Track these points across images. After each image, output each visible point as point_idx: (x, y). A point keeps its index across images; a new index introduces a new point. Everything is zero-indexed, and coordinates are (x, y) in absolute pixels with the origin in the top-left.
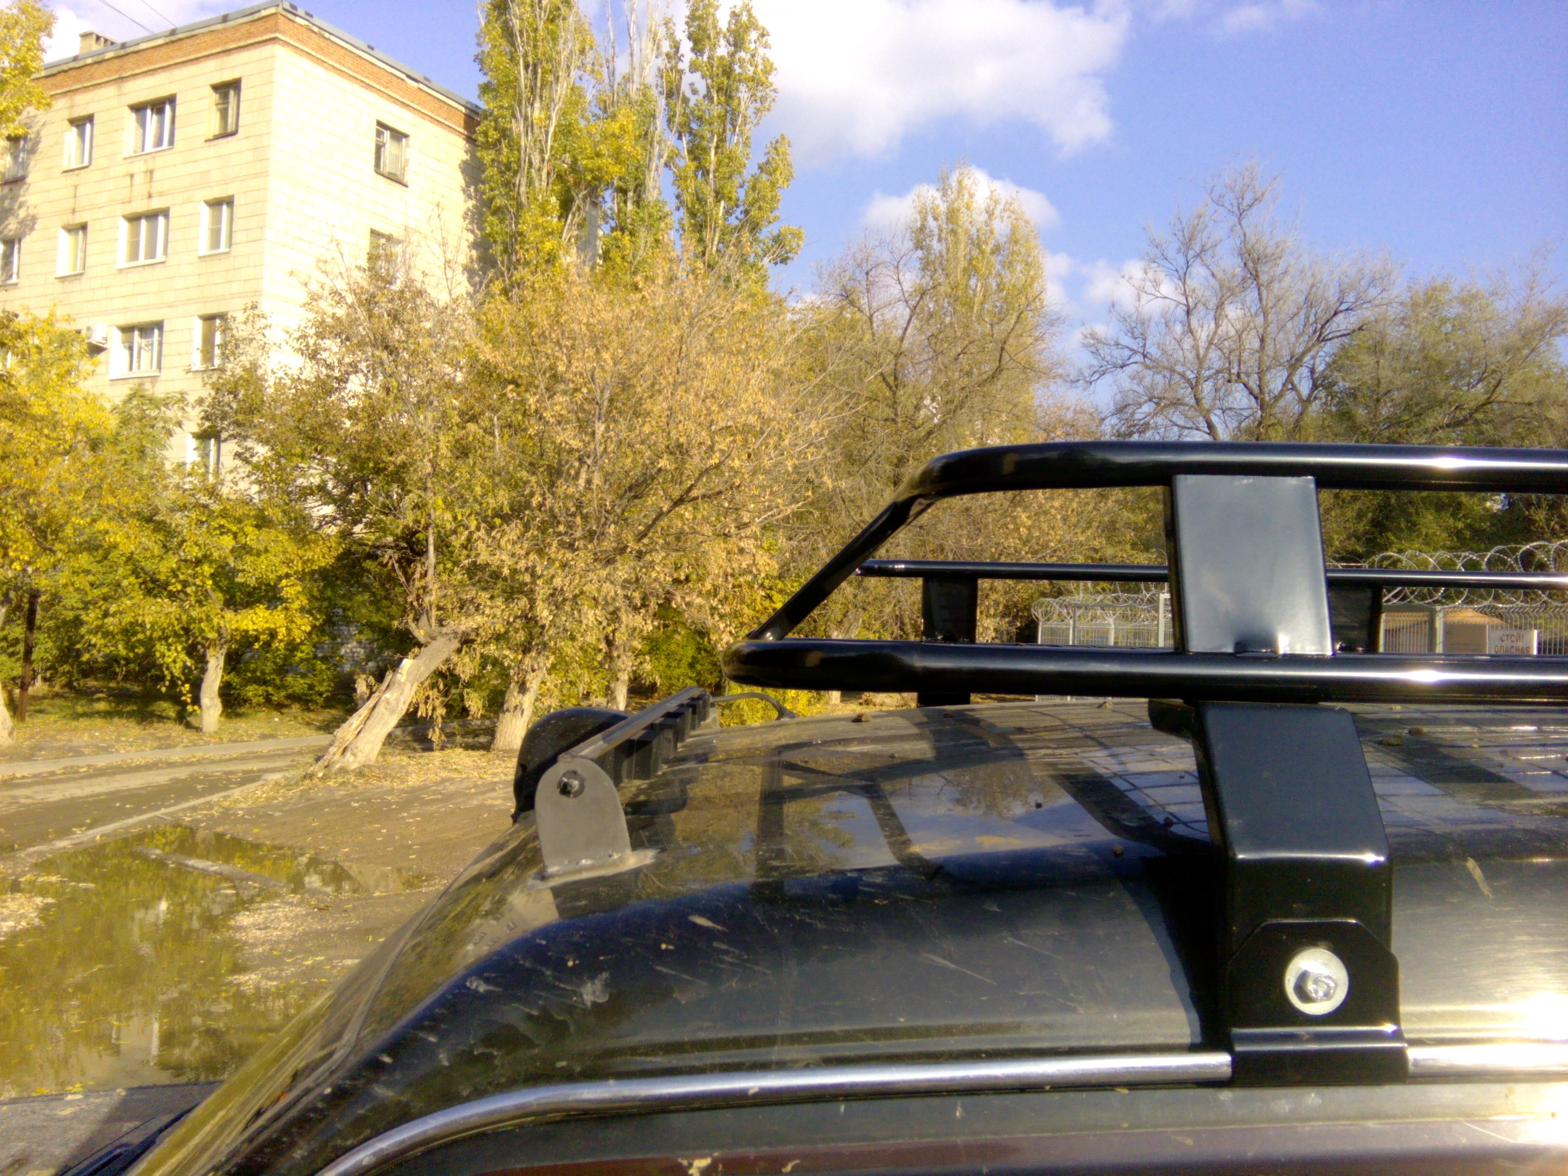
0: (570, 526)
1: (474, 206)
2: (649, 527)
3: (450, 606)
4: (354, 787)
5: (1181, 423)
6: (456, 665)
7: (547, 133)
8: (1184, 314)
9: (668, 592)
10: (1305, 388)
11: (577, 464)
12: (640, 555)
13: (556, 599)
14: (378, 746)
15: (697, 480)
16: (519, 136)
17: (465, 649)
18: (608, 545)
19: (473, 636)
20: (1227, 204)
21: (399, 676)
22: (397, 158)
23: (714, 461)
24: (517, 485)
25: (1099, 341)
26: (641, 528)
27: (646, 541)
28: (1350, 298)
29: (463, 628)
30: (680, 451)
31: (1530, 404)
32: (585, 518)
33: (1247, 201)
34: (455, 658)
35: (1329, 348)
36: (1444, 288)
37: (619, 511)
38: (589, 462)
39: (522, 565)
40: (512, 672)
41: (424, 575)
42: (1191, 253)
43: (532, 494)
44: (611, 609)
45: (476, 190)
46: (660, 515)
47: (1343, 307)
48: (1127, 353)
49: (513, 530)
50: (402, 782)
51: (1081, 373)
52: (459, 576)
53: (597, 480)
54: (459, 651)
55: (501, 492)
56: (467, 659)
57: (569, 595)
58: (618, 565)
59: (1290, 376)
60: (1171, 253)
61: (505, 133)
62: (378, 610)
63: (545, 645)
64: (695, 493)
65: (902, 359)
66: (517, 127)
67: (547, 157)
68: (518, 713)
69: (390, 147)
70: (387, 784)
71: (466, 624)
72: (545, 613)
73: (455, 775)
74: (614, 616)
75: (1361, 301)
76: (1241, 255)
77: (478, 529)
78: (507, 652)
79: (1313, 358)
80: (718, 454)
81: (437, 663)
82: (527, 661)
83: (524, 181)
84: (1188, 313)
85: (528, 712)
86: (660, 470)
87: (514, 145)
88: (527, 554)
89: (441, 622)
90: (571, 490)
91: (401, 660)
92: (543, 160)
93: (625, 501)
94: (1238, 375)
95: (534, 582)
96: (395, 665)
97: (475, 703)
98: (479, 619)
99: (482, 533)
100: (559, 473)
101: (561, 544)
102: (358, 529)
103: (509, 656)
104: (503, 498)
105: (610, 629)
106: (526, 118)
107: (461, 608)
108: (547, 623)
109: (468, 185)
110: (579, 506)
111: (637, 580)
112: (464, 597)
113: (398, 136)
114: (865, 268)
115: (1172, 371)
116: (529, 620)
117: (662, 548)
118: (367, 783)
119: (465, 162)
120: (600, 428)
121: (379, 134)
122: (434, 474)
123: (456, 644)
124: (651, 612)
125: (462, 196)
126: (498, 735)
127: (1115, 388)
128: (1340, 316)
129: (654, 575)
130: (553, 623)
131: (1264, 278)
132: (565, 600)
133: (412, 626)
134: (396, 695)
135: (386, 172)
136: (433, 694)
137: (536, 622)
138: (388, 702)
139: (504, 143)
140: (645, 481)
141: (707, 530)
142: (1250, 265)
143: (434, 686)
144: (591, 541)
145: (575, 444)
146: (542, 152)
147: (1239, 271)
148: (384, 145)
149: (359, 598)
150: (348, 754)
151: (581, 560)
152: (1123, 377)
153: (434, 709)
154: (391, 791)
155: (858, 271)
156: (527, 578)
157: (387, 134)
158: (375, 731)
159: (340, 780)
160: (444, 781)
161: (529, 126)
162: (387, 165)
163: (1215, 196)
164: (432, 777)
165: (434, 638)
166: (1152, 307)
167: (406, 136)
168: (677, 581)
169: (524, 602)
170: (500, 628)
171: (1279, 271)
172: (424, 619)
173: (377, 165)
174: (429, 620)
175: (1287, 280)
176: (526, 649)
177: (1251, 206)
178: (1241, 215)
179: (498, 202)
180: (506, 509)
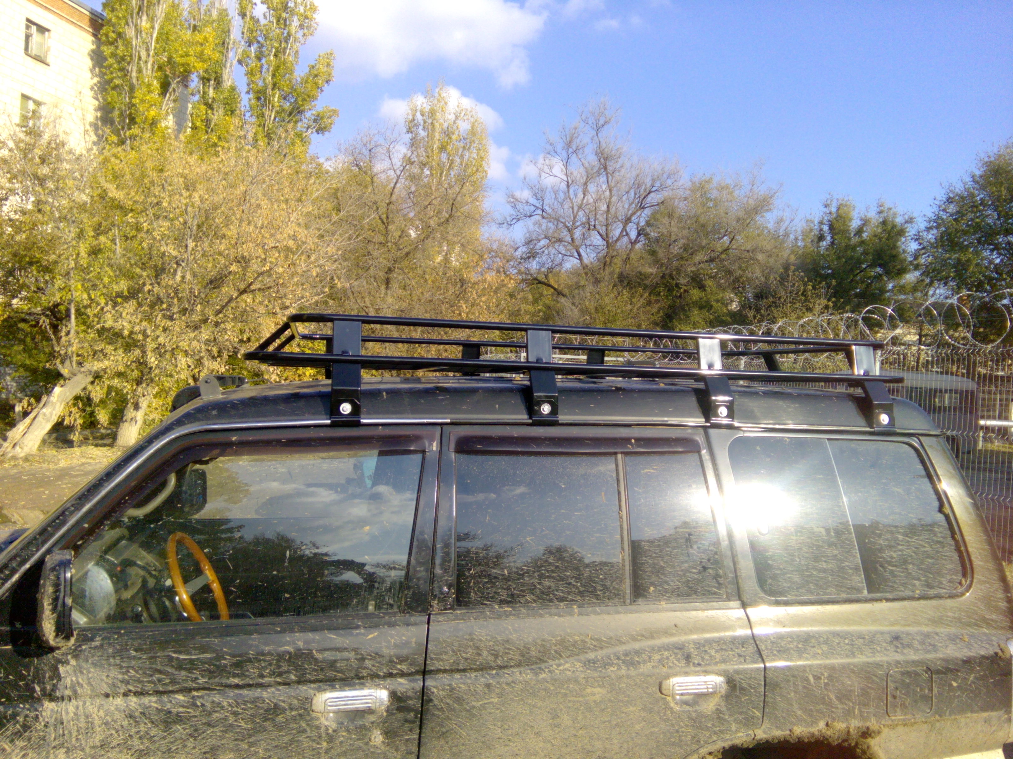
0: (170, 305)
1: (98, 82)
2: (223, 307)
3: (86, 354)
4: (22, 467)
5: (563, 252)
6: (90, 392)
7: (152, 36)
8: (565, 187)
9: (235, 348)
10: (633, 235)
11: (175, 266)
12: (217, 324)
13: (160, 351)
14: (38, 443)
15: (256, 279)
16: (131, 38)
17: (97, 381)
18: (196, 317)
19: (102, 373)
20: (590, 123)
21: (52, 398)
22: (41, 45)
23: (267, 268)
24: (133, 277)
25: (517, 200)
26: (218, 307)
27: (221, 315)
28: (657, 184)
29: (95, 368)
30: (243, 261)
31: (748, 251)
32: (179, 300)
33: (602, 122)
34: (90, 387)
35: (648, 212)
36: (709, 181)
37: (203, 296)
38: (183, 264)
39: (137, 329)
40: (129, 397)
41: (68, 333)
42: (570, 150)
43: (144, 284)
44: (197, 357)
45: (100, 71)
46: (231, 300)
47: (654, 189)
48: (533, 208)
49: (131, 306)
50: (56, 464)
51: (506, 219)
52: (92, 335)
53: (188, 277)
54: (92, 383)
55: (122, 282)
56: (98, 388)
57: (169, 348)
58: (203, 330)
59: (624, 227)
60: (559, 149)
61: (120, 35)
62: (30, 357)
63: (152, 380)
64: (253, 287)
65: (391, 206)
66: (130, 32)
67: (152, 53)
68: (133, 423)
69: (36, 38)
70: (45, 466)
71: (97, 366)
72: (153, 359)
73: (91, 461)
74: (199, 362)
75: (662, 187)
76: (597, 154)
77: (107, 304)
78: (126, 384)
79: (639, 217)
80: (268, 264)
81: (77, 391)
82: (140, 389)
83: (135, 69)
84: (568, 186)
85: (140, 423)
86: (230, 272)
87: (128, 44)
88: (141, 321)
89: (80, 364)
90: (171, 282)
91: (53, 388)
92: (149, 55)
93: (207, 290)
94: (594, 226)
95: (145, 340)
96: (49, 392)
97: (103, 417)
98: (107, 363)
99: (109, 307)
100: (163, 270)
101: (164, 316)
102: (15, 301)
103: (127, 387)
104: (123, 286)
105: (196, 370)
106: (136, 26)
107: (94, 355)
108: (154, 366)
109: (94, 67)
110: (176, 292)
111: (215, 339)
112: (96, 348)
113: (42, 30)
114: (369, 147)
115: (558, 220)
116: (142, 364)
117: (232, 320)
118: (31, 465)
119: (93, 51)
120: (191, 244)
121: (28, 27)
122: (76, 268)
123: (90, 379)
124: (224, 360)
125: (90, 75)
126: (119, 437)
127: (525, 230)
128: (652, 195)
129: (226, 337)
130: (158, 366)
131: (610, 169)
132: (166, 351)
133: (60, 367)
134: (50, 410)
135: (33, 54)
136: (74, 410)
137: (146, 365)
138: (44, 415)
139: (120, 42)
140: (221, 278)
141: (262, 310)
142: (602, 160)
143: (74, 405)
144: (184, 315)
145: (174, 253)
146: (148, 50)
147: (596, 163)
148: (31, 35)
149: (16, 348)
150: (17, 448)
151: (177, 326)
152: (530, 222)
153: (75, 420)
154: (49, 470)
155: (364, 149)
156: (140, 337)
157: (34, 28)
158: (36, 433)
159: (12, 463)
160: (83, 464)
161: (138, 31)
162: (34, 49)
163: (584, 118)
164: (75, 462)
165: (75, 375)
166: (548, 181)
167: (48, 30)
168: (241, 341)
169: (137, 352)
170: (121, 368)
171: (618, 166)
172: (68, 362)
173: (26, 49)
174: (71, 363)
175: (623, 170)
176: (139, 382)
177: (603, 125)
178: (598, 130)
179: (117, 82)
180: (126, 293)
